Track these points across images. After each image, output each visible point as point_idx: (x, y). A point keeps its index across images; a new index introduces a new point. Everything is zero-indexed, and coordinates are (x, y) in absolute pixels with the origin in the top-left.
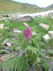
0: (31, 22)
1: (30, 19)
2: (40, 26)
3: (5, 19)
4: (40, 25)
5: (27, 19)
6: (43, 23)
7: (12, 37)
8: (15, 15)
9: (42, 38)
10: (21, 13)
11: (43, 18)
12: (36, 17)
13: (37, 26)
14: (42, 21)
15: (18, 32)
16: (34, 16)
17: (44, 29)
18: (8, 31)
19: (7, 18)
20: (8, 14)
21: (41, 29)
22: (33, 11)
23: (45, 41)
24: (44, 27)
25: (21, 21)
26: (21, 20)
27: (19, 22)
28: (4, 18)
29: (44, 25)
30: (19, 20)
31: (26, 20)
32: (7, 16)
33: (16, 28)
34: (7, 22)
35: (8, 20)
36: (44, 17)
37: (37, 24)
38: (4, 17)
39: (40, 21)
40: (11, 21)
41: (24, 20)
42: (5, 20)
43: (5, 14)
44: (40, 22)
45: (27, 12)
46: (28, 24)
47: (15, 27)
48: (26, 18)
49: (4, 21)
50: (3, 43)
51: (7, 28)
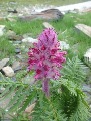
0: (57, 21)
1: (56, 16)
3: (11, 16)
4: (77, 26)
5: (50, 14)
6: (81, 23)
7: (18, 53)
8: (30, 8)
9: (84, 58)
10: (40, 4)
12: (68, 12)
13: (71, 29)
14: (81, 20)
15: (30, 41)
16: (65, 11)
19: (15, 15)
20: (17, 7)
24: (86, 32)
25: (38, 20)
26: (40, 17)
27: (34, 22)
29: (87, 27)
30: (35, 17)
31: (49, 18)
32: (15, 12)
33: (28, 34)
34: (13, 22)
35: (14, 18)
36: (82, 13)
37: (71, 25)
38: (10, 14)
39: (76, 19)
40: (20, 19)
41: (45, 17)
43: (12, 7)
44: (75, 21)
45: (51, 3)
46: (53, 25)
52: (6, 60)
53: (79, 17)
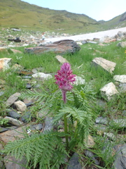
0: (73, 54)
1: (70, 48)
2: (96, 64)
3: (13, 46)
4: (94, 60)
5: (64, 46)
6: (101, 56)
7: (29, 89)
8: (37, 37)
9: (100, 92)
10: (51, 32)
11: (102, 45)
12: (86, 42)
13: (88, 64)
14: (101, 53)
15: (42, 76)
16: (82, 41)
17: (105, 70)
18: (20, 75)
19: (17, 45)
20: (21, 35)
21: (96, 69)
22: (80, 28)
23: (105, 99)
24: (104, 66)
25: (49, 52)
26: (51, 49)
27: (45, 55)
28: (11, 45)
29: (105, 61)
30: (46, 49)
31: (63, 50)
32: (18, 41)
33: (39, 69)
34: (18, 54)
35: (19, 49)
36: (104, 43)
37: (88, 59)
38: (12, 43)
39: (95, 52)
40: (27, 51)
41: (58, 49)
42: (12, 50)
43: (13, 34)
44: (94, 54)
45: (65, 31)
46: (67, 59)
47: (37, 66)
48: (63, 44)
49: (9, 51)
50: (8, 101)
51: (16, 67)
52: (18, 95)
53: (98, 49)
